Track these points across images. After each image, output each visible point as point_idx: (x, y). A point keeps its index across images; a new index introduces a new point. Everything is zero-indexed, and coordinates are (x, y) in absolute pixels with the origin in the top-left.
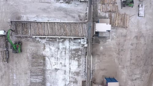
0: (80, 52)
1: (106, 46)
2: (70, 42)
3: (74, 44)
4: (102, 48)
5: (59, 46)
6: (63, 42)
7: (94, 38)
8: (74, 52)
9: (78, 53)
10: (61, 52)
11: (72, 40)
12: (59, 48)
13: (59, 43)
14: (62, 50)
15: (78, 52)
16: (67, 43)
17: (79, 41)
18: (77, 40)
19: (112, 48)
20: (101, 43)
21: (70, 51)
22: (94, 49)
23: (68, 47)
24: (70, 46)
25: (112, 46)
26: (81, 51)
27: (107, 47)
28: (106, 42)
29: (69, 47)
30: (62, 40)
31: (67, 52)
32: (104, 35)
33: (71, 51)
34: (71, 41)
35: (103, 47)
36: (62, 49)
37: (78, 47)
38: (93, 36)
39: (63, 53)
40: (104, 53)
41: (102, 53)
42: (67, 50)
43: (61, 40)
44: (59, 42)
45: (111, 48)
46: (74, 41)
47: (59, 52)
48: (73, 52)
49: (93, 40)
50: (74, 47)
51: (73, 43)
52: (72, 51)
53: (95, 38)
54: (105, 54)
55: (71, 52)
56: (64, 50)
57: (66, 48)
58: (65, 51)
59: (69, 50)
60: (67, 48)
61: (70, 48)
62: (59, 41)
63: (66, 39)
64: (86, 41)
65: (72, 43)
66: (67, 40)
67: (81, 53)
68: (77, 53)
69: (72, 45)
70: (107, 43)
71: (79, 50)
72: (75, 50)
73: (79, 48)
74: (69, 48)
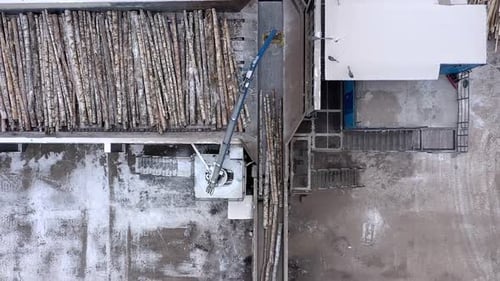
0: (199, 257)
1: (408, 203)
2: (114, 173)
3: (153, 189)
4: (375, 219)
5: (28, 212)
6: (59, 174)
7: (310, 138)
8: (153, 257)
9: (186, 267)
10: (49, 259)
11: (131, 159)
12: (26, 230)
13: (26, 185)
14: (49, 241)
15: (178, 257)
16: (90, 186)
17: (182, 166)
18: (165, 160)
19: (459, 218)
20: (372, 177)
21: (117, 251)
22: (315, 231)
23: (97, 220)
24: (120, 211)
25: (461, 206)
26: (209, 248)
27: (417, 208)
28: (408, 171)
29: (112, 217)
30: (53, 159)
31: (92, 257)
32: (406, 116)
33: (124, 246)
34: (125, 168)
35: (382, 214)
36: (50, 232)
37: (179, 218)
38: (304, 127)
39: (65, 263)
40: (397, 263)
41: (381, 265)
42: (96, 238)
43: (46, 163)
44: (27, 179)
45: (449, 218)
46: (148, 171)
47: (31, 261)
48: (145, 258)
49: (298, 163)
50: (153, 219)
51: (142, 184)
52: (132, 247)
53: (320, 141)
54: (403, 267)
55: (122, 259)
56: (67, 243)
57: (84, 226)
58: (73, 252)
59: (105, 240)
60: (91, 228)
61: (120, 225)
62: (27, 171)
63: (81, 156)
64: (239, 170)
65: (133, 184)
66: (88, 159)
67: (207, 267)
68: (177, 263)
69: (135, 199)
70: (418, 177)
71: (189, 240)
72: (155, 240)
73: (193, 225)
74: (106, 224)
